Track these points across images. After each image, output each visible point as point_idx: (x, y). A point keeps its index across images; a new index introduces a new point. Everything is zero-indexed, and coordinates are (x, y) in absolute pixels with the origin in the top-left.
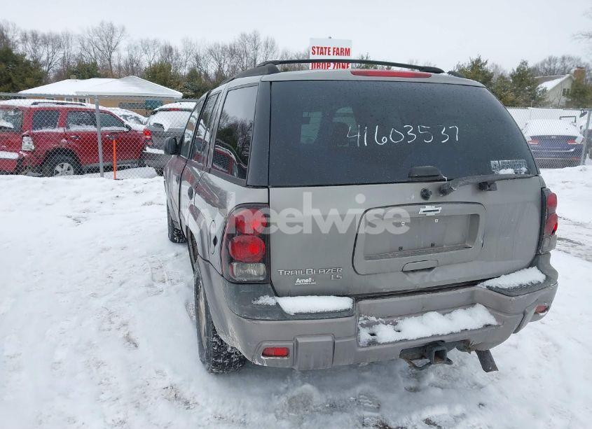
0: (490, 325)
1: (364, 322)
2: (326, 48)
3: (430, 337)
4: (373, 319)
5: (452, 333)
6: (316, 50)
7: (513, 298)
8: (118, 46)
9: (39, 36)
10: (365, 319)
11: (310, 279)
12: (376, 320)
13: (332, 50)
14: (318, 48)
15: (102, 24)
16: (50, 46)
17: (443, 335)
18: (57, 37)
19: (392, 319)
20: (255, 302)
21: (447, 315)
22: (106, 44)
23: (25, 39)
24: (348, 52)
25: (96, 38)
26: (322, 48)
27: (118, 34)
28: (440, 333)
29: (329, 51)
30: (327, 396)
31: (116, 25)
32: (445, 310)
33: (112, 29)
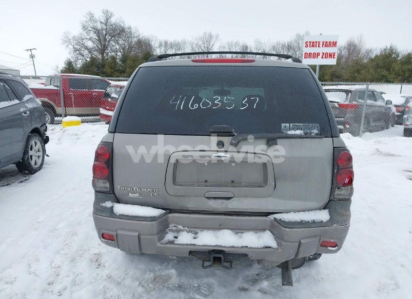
0: (270, 247)
1: (174, 228)
2: (316, 42)
3: (214, 246)
4: (180, 227)
5: (233, 247)
6: (308, 44)
7: (287, 229)
8: (214, 47)
9: (169, 43)
10: (174, 227)
11: (137, 195)
12: (182, 228)
13: (321, 43)
14: (310, 42)
15: (205, 34)
16: (174, 49)
17: (225, 247)
18: (178, 43)
19: (195, 229)
20: (101, 204)
21: (240, 234)
22: (206, 46)
23: (160, 46)
24: (335, 44)
25: (200, 43)
26: (313, 42)
27: (214, 39)
28: (223, 245)
29: (319, 44)
30: (181, 279)
31: (213, 34)
32: (238, 230)
33: (211, 36)
